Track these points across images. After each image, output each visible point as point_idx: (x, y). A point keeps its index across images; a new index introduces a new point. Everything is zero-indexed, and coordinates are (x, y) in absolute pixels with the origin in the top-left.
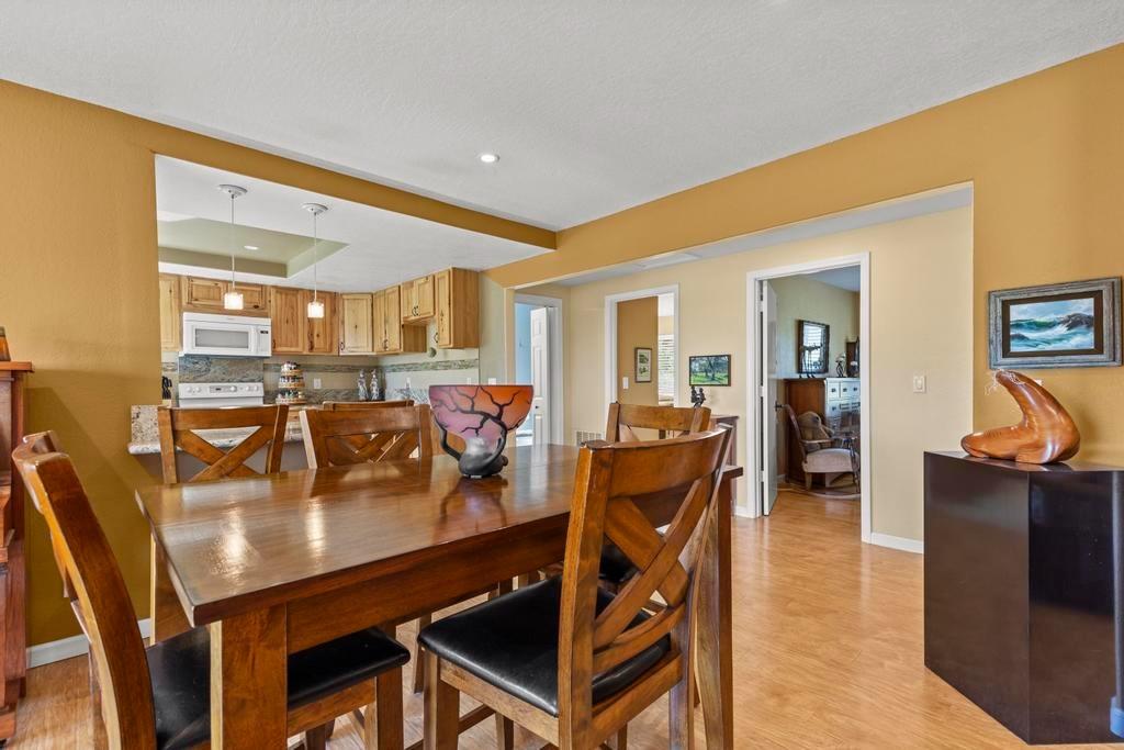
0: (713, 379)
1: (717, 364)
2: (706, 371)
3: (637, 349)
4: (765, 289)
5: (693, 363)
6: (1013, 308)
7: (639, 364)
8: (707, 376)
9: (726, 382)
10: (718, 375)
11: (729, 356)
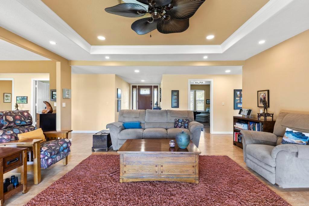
0: (23, 102)
1: (24, 99)
2: (21, 100)
3: (4, 94)
4: (37, 83)
5: (17, 98)
6: (53, 92)
7: (5, 98)
8: (21, 101)
9: (26, 102)
10: (24, 101)
11: (27, 97)
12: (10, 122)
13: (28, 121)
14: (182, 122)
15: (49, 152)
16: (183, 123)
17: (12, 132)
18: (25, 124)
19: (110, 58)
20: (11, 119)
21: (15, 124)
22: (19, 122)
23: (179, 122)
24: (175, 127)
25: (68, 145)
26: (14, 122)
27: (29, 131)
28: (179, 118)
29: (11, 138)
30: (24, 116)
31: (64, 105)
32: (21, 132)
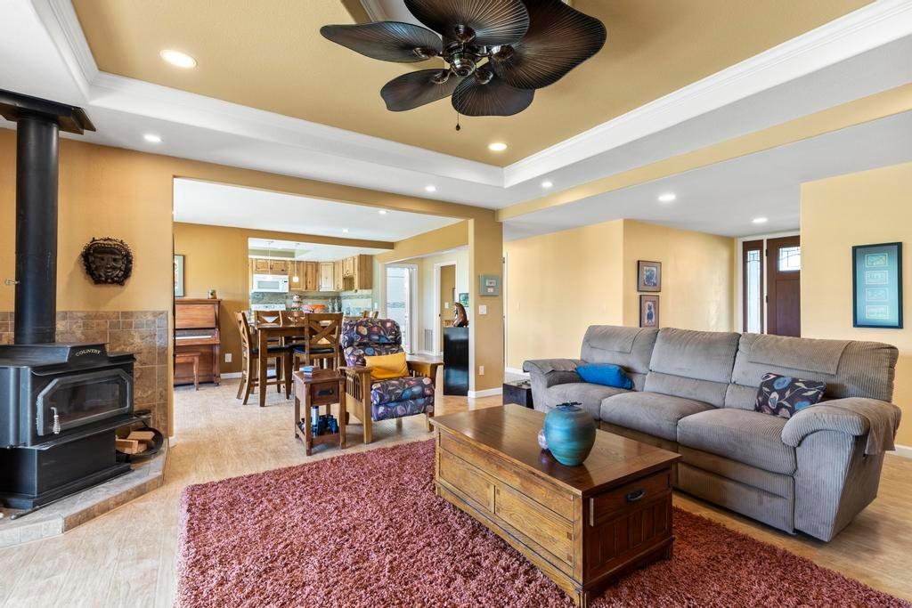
3: (454, 289)
12: (363, 337)
13: (391, 337)
14: (785, 390)
15: (379, 394)
16: (788, 394)
17: (362, 352)
18: (386, 341)
19: (554, 184)
20: (364, 331)
21: (370, 340)
22: (377, 338)
23: (773, 390)
24: (759, 409)
25: (423, 390)
26: (368, 336)
27: (387, 354)
28: (779, 372)
29: (357, 361)
30: (385, 327)
31: (483, 310)
32: (376, 353)
